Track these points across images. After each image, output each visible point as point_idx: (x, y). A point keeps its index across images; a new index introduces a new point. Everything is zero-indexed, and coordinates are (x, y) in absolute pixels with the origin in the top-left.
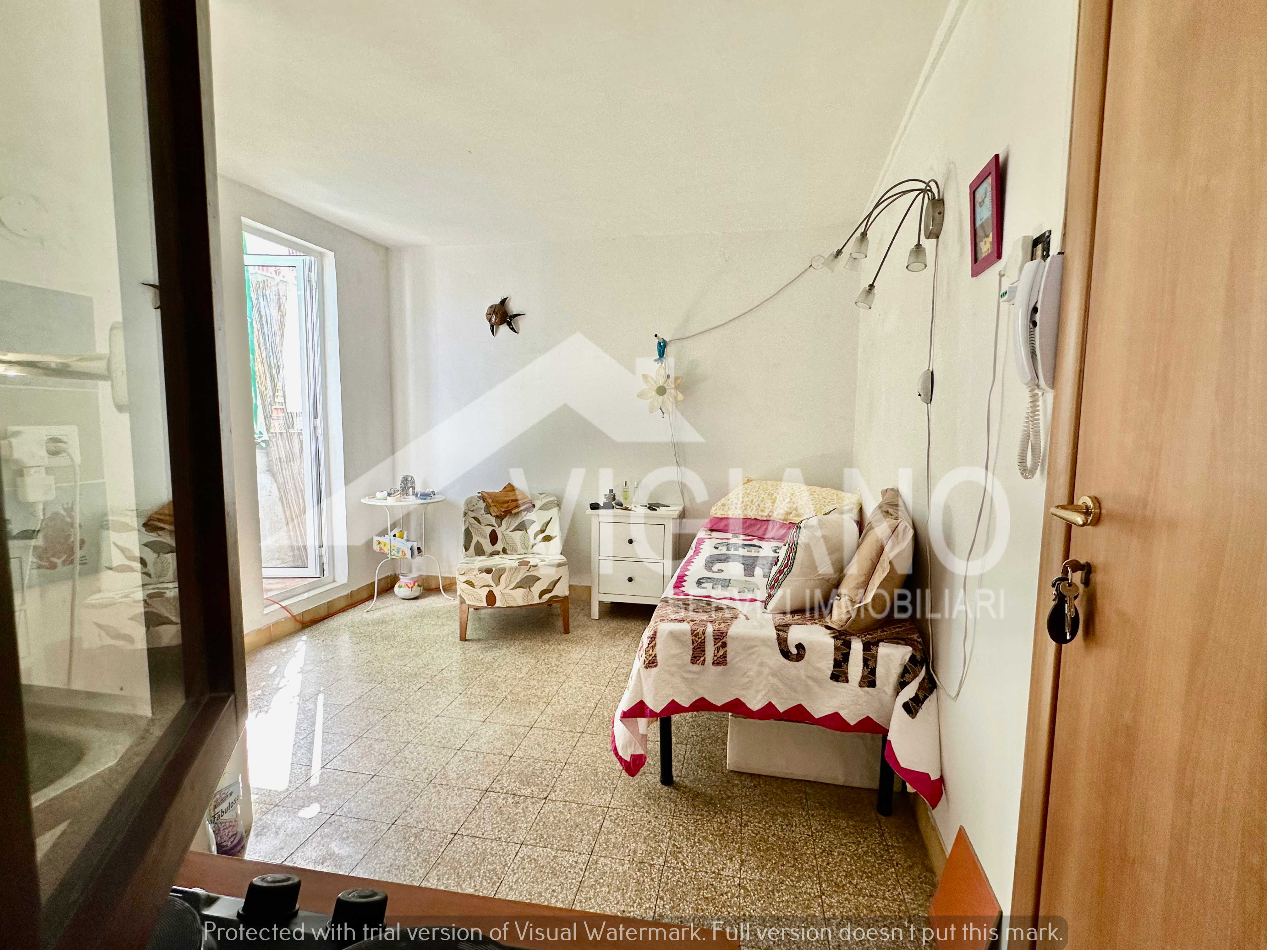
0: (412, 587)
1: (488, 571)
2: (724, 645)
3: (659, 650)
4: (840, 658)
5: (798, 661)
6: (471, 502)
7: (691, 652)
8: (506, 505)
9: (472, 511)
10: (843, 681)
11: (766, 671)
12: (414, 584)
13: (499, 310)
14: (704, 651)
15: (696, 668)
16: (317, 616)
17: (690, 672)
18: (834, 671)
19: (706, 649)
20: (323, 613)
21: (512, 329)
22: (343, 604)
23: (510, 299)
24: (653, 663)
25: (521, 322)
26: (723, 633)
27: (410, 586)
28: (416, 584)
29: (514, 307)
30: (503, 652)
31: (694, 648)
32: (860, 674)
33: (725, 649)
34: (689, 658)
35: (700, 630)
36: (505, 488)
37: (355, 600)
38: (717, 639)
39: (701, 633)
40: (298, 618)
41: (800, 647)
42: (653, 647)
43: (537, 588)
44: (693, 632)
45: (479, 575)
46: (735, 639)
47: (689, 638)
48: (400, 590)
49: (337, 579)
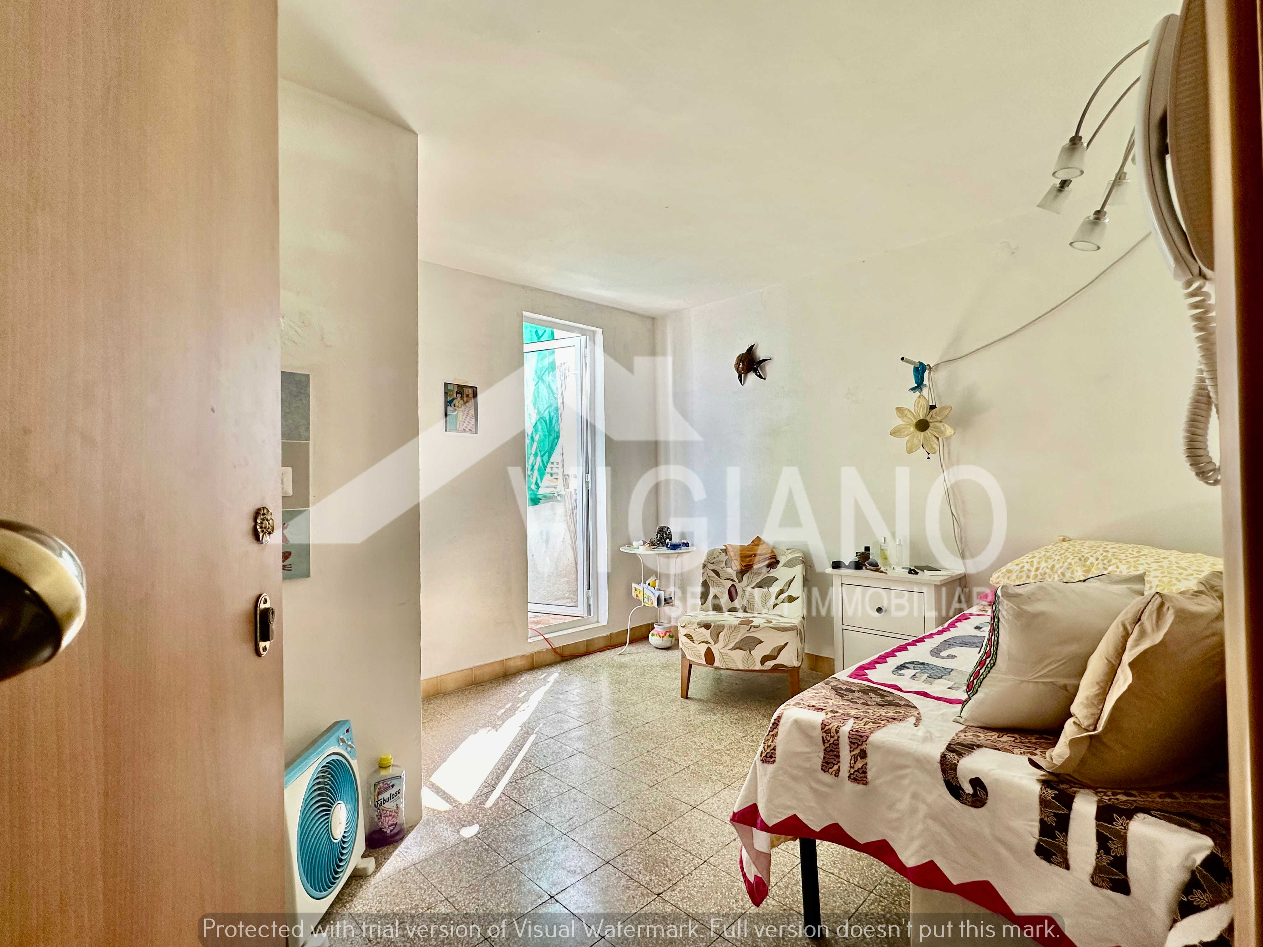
0: (663, 637)
1: (707, 626)
2: (863, 754)
3: (780, 742)
4: (1051, 820)
5: (977, 807)
6: (713, 554)
7: (822, 755)
8: (748, 559)
9: (712, 563)
10: (1058, 864)
11: (923, 809)
12: (665, 634)
13: (745, 359)
14: (838, 757)
15: (827, 778)
16: (576, 652)
17: (819, 782)
18: (1040, 840)
19: (841, 754)
20: (582, 649)
21: (760, 376)
22: (602, 644)
23: (757, 345)
24: (771, 757)
25: (769, 368)
26: (862, 737)
27: (662, 635)
28: (668, 634)
29: (761, 354)
30: (715, 717)
31: (825, 750)
32: (1093, 862)
33: (865, 761)
34: (819, 761)
35: (835, 724)
36: (753, 542)
37: (613, 643)
38: (854, 743)
39: (833, 730)
40: (558, 651)
41: (976, 783)
42: (774, 736)
43: (759, 652)
44: (824, 725)
45: (698, 630)
46: (878, 748)
47: (818, 734)
48: (654, 639)
49: (600, 620)
